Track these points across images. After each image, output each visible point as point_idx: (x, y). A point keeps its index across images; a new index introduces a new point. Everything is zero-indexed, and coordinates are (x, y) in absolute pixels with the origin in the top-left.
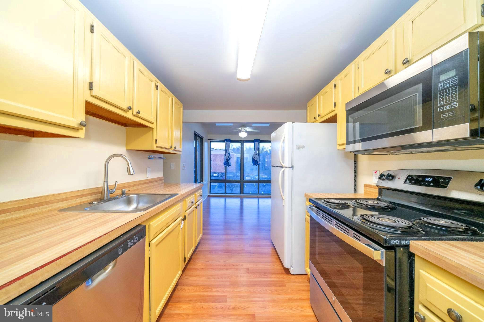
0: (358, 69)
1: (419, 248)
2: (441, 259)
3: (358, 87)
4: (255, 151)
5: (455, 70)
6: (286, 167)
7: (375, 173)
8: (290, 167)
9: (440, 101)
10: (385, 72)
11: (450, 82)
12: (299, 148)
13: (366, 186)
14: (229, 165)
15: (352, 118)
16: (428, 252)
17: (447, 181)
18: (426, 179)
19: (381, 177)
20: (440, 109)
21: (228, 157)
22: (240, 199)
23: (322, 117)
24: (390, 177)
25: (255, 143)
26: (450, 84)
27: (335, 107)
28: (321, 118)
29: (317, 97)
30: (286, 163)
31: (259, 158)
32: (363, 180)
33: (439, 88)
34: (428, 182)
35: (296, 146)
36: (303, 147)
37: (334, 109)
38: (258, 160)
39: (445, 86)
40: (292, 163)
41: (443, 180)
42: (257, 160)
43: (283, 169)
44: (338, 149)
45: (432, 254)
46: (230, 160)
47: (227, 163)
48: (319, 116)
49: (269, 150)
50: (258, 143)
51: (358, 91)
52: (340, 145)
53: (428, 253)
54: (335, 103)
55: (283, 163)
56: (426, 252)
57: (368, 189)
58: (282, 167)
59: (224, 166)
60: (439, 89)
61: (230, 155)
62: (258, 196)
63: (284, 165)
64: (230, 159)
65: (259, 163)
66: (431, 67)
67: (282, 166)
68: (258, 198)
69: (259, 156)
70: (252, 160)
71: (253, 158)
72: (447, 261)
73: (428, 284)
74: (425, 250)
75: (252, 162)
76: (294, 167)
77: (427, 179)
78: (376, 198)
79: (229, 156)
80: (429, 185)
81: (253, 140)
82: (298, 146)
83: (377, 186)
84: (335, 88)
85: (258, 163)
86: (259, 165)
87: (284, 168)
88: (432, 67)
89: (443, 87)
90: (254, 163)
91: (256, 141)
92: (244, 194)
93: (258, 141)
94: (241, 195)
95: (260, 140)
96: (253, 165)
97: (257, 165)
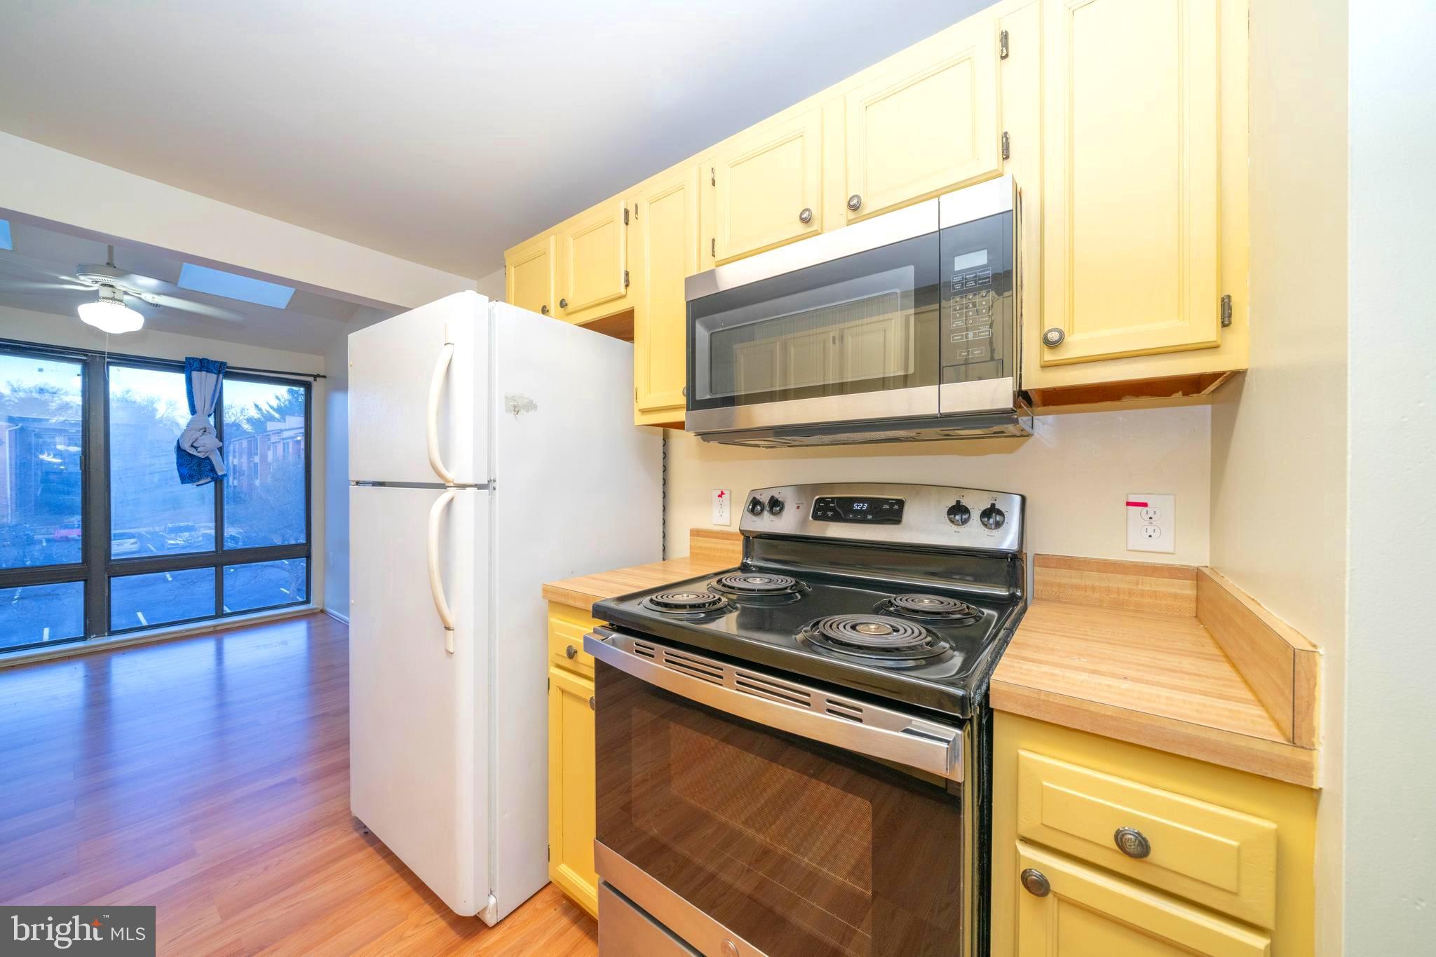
0: (714, 184)
1: (1018, 692)
2: (1079, 708)
3: (713, 240)
4: (193, 413)
5: (986, 251)
6: (463, 486)
7: (720, 496)
8: (480, 487)
9: (955, 317)
10: (801, 216)
11: (975, 277)
12: (515, 407)
13: (696, 533)
15: (708, 327)
16: (1042, 697)
17: (896, 507)
18: (856, 507)
19: (755, 506)
20: (956, 336)
22: (86, 664)
23: (572, 311)
24: (776, 505)
25: (195, 374)
26: (975, 282)
27: (627, 286)
28: (569, 314)
29: (553, 238)
30: (462, 468)
31: (221, 449)
32: (686, 519)
33: (953, 285)
34: (861, 511)
35: (506, 397)
36: (531, 406)
37: (622, 290)
38: (216, 459)
39: (966, 284)
40: (490, 469)
41: (888, 507)
42: (207, 458)
43: (446, 495)
44: (636, 424)
45: (1056, 701)
48: (563, 304)
49: (250, 420)
50: (215, 376)
51: (713, 252)
52: (644, 411)
53: (1044, 701)
54: (627, 274)
55: (447, 468)
56: (1039, 699)
57: (703, 542)
58: (443, 487)
60: (954, 289)
62: (215, 626)
63: (452, 475)
65: (220, 473)
66: (936, 232)
67: (442, 482)
68: (218, 634)
69: (220, 437)
70: (173, 457)
71: (180, 450)
72: (1092, 708)
73: (1045, 783)
74: (1035, 695)
75: (175, 466)
76: (497, 485)
77: (858, 506)
78: (738, 565)
80: (864, 521)
81: (185, 360)
82: (513, 399)
83: (742, 532)
84: (627, 224)
85: (213, 470)
86: (219, 481)
87: (450, 493)
88: (939, 230)
89: (962, 287)
90: (186, 471)
91: (204, 365)
92: (111, 633)
93: (211, 367)
94: (94, 642)
95: (223, 364)
96: (179, 480)
97: (209, 479)
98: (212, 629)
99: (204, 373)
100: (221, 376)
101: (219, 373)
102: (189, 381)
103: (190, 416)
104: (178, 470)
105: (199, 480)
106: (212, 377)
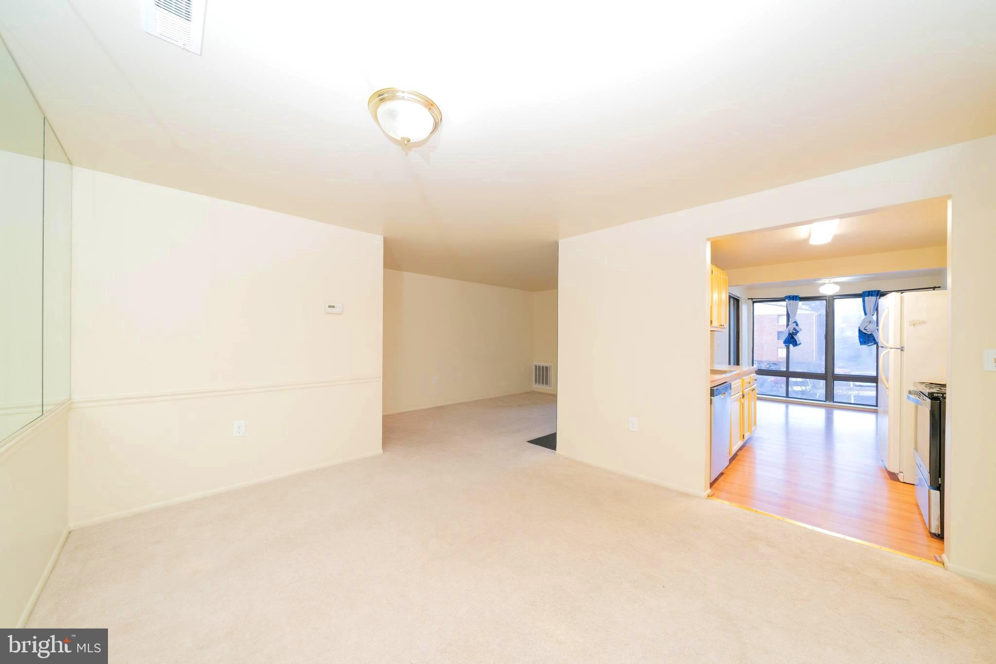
4: (866, 314)
6: (891, 348)
14: (795, 344)
21: (795, 329)
22: (826, 410)
25: (866, 298)
31: (877, 330)
38: (875, 335)
42: (872, 334)
43: (887, 351)
46: (798, 334)
47: (791, 340)
50: (875, 297)
58: (886, 348)
59: (784, 345)
61: (797, 325)
64: (798, 332)
65: (877, 340)
69: (877, 325)
70: (857, 334)
71: (860, 331)
75: (858, 338)
79: (797, 328)
81: (861, 292)
85: (874, 339)
86: (877, 344)
90: (862, 340)
91: (870, 293)
92: (834, 402)
93: (873, 293)
94: (828, 403)
95: (879, 291)
96: (859, 344)
97: (873, 343)
98: (873, 410)
99: (870, 297)
100: (878, 297)
101: (877, 295)
102: (864, 301)
103: (863, 316)
104: (859, 340)
105: (868, 344)
106: (874, 298)
